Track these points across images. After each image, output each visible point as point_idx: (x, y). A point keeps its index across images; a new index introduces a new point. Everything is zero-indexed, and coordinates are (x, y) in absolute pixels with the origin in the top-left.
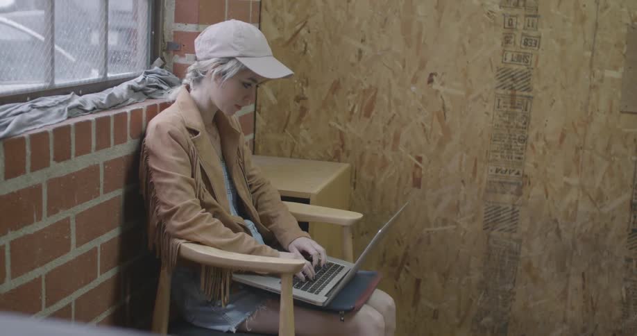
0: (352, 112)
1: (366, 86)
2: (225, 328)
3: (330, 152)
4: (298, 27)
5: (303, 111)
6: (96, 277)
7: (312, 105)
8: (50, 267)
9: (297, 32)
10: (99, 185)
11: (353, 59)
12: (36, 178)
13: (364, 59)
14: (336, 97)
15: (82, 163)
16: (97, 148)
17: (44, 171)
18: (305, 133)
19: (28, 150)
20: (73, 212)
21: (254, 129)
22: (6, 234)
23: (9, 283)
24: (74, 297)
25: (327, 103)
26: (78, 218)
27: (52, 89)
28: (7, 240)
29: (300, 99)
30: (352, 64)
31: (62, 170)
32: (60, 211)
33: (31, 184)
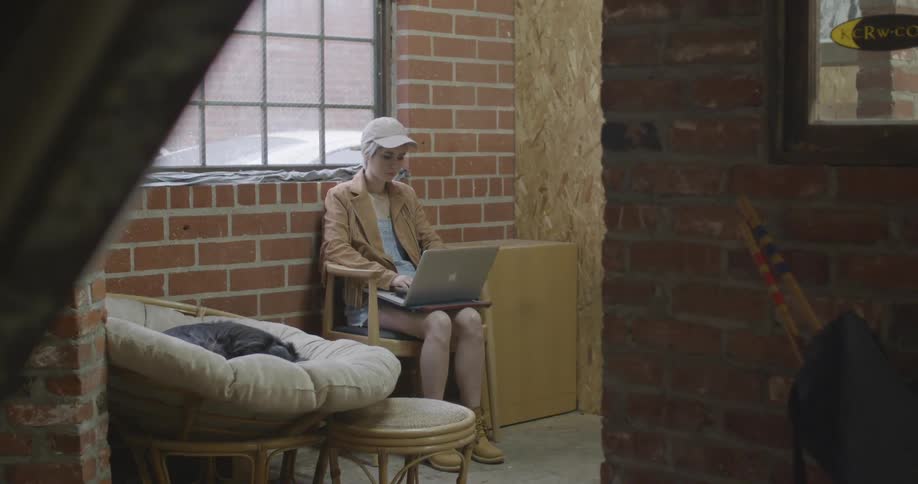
0: (577, 199)
1: (585, 175)
2: (357, 324)
3: (564, 235)
4: (538, 131)
5: (545, 199)
6: (283, 285)
7: (551, 194)
8: (233, 267)
9: (538, 134)
10: (286, 226)
11: (576, 154)
12: (222, 211)
13: (583, 154)
14: (566, 188)
15: (267, 209)
16: (284, 201)
17: (229, 208)
18: (547, 219)
19: (214, 193)
20: (258, 238)
21: (513, 217)
22: (195, 238)
23: (197, 267)
24: (260, 292)
25: (560, 192)
26: (263, 243)
27: (265, 167)
28: (196, 242)
29: (543, 189)
30: (575, 158)
31: (247, 210)
32: (245, 235)
33: (217, 213)
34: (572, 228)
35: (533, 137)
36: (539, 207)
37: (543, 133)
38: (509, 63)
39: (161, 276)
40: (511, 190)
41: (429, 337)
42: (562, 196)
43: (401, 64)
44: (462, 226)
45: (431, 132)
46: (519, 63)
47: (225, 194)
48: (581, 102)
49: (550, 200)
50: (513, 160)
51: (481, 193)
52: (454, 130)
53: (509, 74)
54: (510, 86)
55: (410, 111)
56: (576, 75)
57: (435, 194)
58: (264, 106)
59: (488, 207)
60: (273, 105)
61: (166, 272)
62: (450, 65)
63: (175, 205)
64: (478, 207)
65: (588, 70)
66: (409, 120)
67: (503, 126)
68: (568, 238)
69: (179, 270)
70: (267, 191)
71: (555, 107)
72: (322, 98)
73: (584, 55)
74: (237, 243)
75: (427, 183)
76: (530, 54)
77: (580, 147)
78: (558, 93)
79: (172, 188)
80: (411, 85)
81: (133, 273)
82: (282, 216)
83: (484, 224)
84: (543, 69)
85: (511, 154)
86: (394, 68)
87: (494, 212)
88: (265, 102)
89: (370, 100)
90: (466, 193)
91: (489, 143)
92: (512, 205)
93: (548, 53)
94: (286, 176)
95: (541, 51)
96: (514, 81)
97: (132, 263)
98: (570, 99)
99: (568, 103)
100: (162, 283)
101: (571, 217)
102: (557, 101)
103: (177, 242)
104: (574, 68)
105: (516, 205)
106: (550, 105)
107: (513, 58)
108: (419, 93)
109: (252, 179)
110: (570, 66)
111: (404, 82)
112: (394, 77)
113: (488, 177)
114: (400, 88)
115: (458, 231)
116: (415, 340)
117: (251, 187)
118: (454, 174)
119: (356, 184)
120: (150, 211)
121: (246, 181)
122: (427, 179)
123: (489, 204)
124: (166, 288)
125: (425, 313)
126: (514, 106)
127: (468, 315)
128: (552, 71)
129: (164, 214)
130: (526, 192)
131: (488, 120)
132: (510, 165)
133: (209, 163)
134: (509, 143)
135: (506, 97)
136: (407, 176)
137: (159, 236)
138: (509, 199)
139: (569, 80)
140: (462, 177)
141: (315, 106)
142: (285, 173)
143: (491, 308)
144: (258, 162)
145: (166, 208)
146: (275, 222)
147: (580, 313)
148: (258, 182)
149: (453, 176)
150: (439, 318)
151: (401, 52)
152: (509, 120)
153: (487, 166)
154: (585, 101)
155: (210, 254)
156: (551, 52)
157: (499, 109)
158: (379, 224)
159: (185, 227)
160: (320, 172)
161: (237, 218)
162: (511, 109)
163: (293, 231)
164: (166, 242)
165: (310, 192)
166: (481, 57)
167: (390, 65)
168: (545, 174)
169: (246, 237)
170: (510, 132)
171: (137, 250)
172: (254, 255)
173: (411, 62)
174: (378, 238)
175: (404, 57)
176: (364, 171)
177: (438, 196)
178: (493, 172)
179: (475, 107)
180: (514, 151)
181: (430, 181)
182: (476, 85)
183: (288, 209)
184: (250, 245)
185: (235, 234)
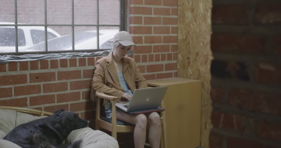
0: (202, 63)
1: (205, 53)
2: (109, 117)
3: (196, 77)
4: (187, 35)
5: (189, 63)
6: (80, 100)
7: (191, 60)
8: (58, 93)
9: (187, 36)
10: (81, 75)
11: (201, 45)
12: (53, 70)
13: (205, 44)
14: (197, 58)
15: (73, 69)
16: (80, 66)
17: (56, 69)
18: (190, 70)
19: (49, 63)
20: (69, 81)
21: (177, 69)
22: (41, 82)
23: (42, 94)
24: (69, 103)
25: (195, 60)
26: (71, 83)
27: (73, 51)
28: (42, 84)
29: (188, 58)
30: (201, 46)
31: (64, 69)
32: (63, 80)
33: (51, 71)
34: (200, 74)
35: (185, 37)
36: (186, 66)
37: (189, 36)
38: (176, 7)
39: (26, 98)
40: (176, 58)
41: (137, 125)
42: (196, 61)
43: (131, 8)
44: (155, 73)
45: (143, 36)
46: (179, 8)
47: (54, 63)
48: (204, 24)
49: (191, 63)
50: (176, 46)
51: (163, 59)
52: (153, 35)
53: (175, 12)
54: (176, 17)
55: (135, 27)
56: (202, 13)
57: (144, 60)
58: (73, 26)
59: (166, 65)
60: (77, 25)
61: (28, 96)
62: (151, 8)
63: (32, 69)
64: (162, 65)
65: (207, 11)
66: (133, 31)
67: (172, 33)
68: (198, 78)
69: (34, 95)
70: (73, 62)
71: (193, 25)
72: (98, 22)
73: (206, 5)
74: (59, 83)
75: (141, 56)
76: (184, 4)
77: (203, 42)
78: (195, 20)
79: (31, 61)
80: (135, 17)
81: (14, 97)
82: (80, 71)
83: (164, 72)
84: (189, 10)
85: (176, 44)
86: (128, 10)
87: (168, 67)
88: (73, 24)
89: (118, 23)
90: (157, 60)
91: (167, 40)
92: (176, 64)
93: (191, 3)
94: (82, 55)
95: (188, 2)
96: (177, 15)
97: (13, 93)
98: (200, 23)
99: (199, 24)
100: (27, 101)
101: (199, 70)
102: (194, 23)
103: (33, 84)
104: (202, 10)
105: (178, 64)
106: (192, 25)
107: (177, 6)
108: (138, 20)
109: (67, 56)
110: (200, 9)
111: (132, 15)
112: (128, 13)
113: (166, 53)
114: (131, 18)
115: (154, 75)
116: (132, 126)
117: (66, 60)
118: (152, 52)
119: (109, 58)
120: (21, 71)
121: (64, 58)
122: (141, 54)
123: (167, 64)
124: (28, 103)
125: (136, 115)
126: (177, 25)
127: (154, 115)
128: (193, 11)
129: (28, 73)
130: (181, 59)
131: (167, 30)
132: (175, 48)
133: (49, 50)
134: (176, 39)
135: (174, 21)
136: (133, 54)
137: (25, 81)
138: (175, 62)
139: (199, 15)
140: (156, 53)
141: (95, 26)
142: (82, 53)
143: (164, 111)
144: (70, 48)
145: (28, 70)
146: (77, 74)
147: (203, 109)
148: (69, 58)
149: (152, 53)
150: (142, 117)
151: (130, 4)
152: (175, 30)
153: (166, 49)
154: (206, 23)
155: (47, 88)
156: (192, 3)
157: (171, 26)
158: (119, 75)
159: (37, 77)
160: (96, 53)
161: (60, 73)
162: (176, 26)
163: (84, 77)
164: (28, 84)
165: (92, 61)
166: (164, 5)
167: (127, 8)
168: (189, 52)
169: (64, 81)
170: (176, 35)
171: (15, 88)
172: (67, 88)
173: (134, 7)
174: (118, 80)
175: (132, 6)
176: (113, 53)
177: (146, 61)
178: (169, 51)
179: (162, 25)
180: (177, 42)
181: (142, 56)
182: (162, 16)
183: (82, 69)
184: (66, 84)
185: (58, 80)
